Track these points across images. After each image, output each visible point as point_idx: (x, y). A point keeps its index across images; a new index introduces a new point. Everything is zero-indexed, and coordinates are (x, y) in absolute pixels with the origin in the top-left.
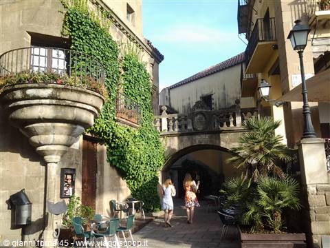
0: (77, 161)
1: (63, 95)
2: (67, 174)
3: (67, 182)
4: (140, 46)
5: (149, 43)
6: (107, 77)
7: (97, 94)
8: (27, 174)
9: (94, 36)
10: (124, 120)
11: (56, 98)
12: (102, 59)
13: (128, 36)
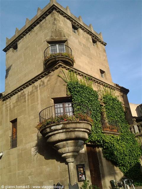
0: (85, 159)
1: (68, 126)
2: (80, 168)
3: (81, 172)
4: (112, 88)
5: (117, 85)
6: (93, 110)
7: (85, 122)
8: (60, 170)
9: (82, 92)
10: (108, 132)
11: (65, 129)
12: (89, 102)
13: (103, 86)
